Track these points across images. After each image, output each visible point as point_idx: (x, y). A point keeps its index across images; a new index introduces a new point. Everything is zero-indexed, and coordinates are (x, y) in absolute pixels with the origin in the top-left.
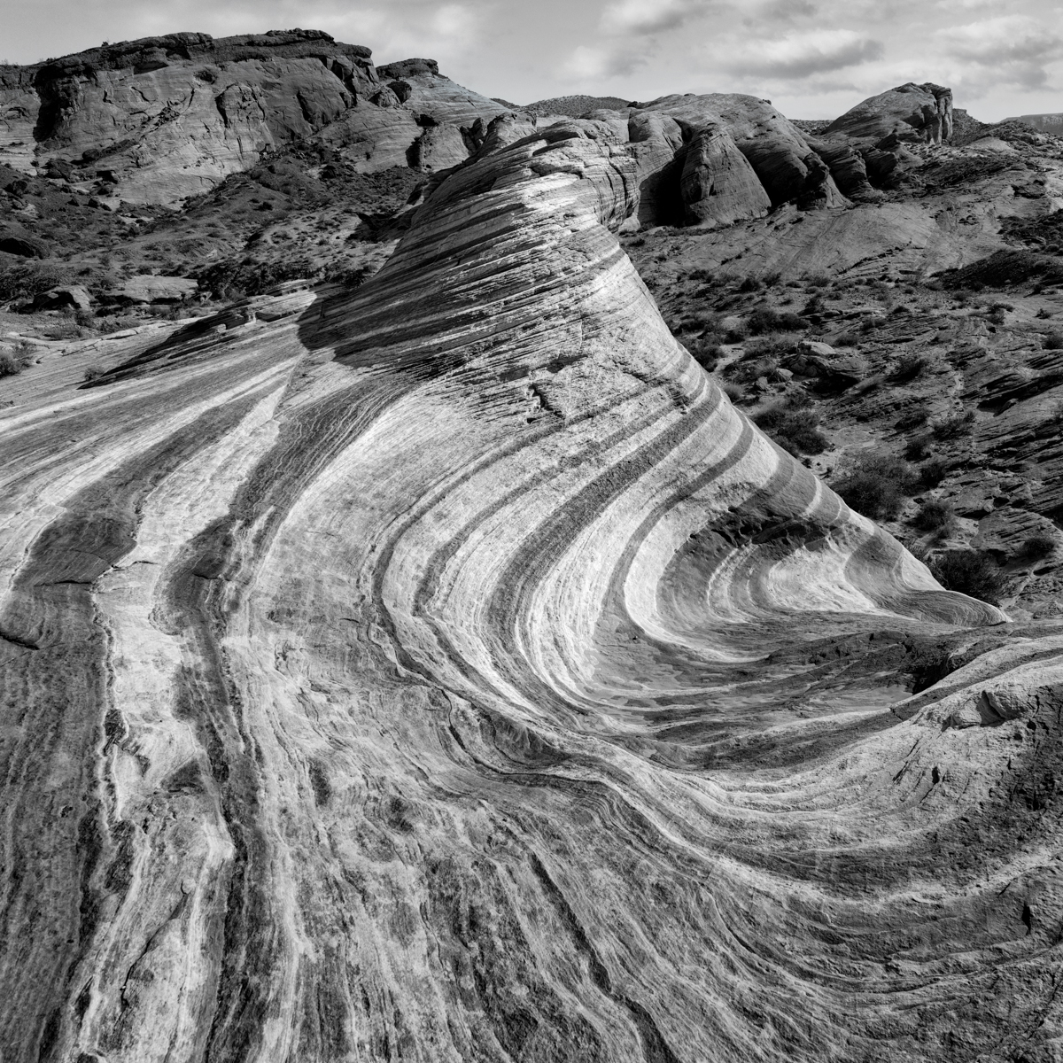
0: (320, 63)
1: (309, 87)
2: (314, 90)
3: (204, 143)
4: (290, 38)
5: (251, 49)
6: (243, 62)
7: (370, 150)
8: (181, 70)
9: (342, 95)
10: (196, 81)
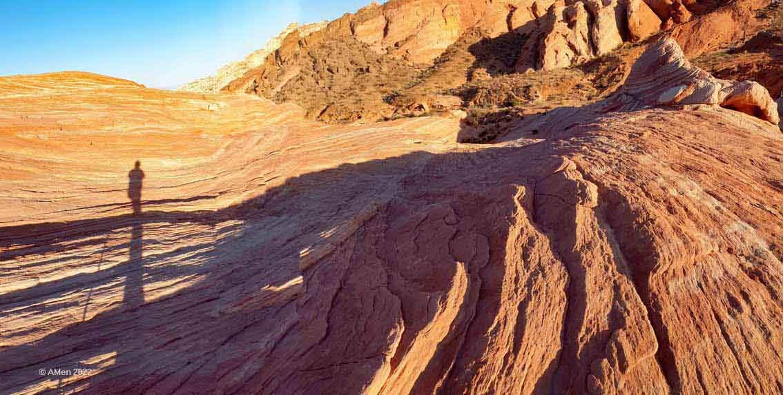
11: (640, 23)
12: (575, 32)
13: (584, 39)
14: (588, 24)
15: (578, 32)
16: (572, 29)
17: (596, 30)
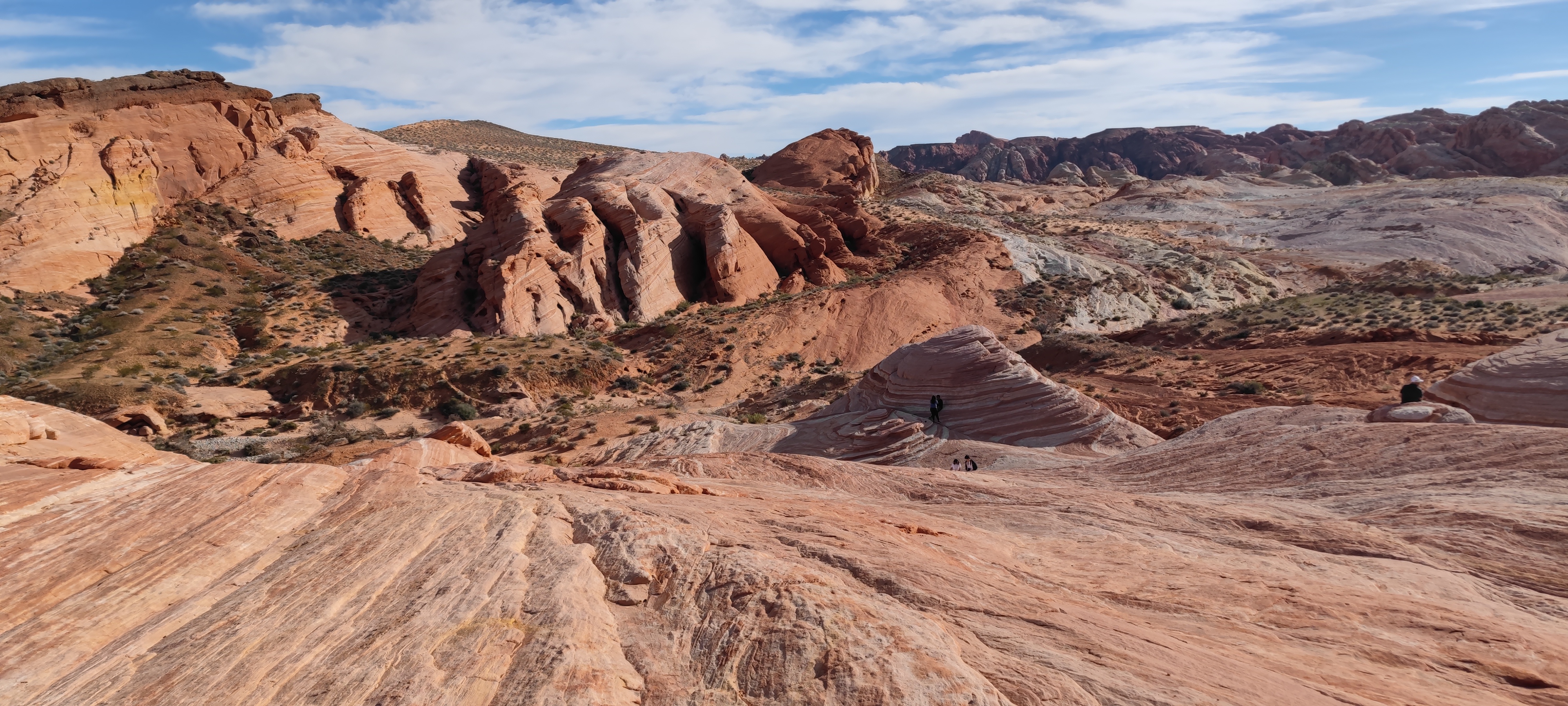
0: (215, 110)
1: (203, 136)
2: (209, 140)
3: (91, 209)
4: (177, 80)
5: (135, 95)
6: (125, 110)
7: (290, 211)
8: (55, 121)
9: (240, 145)
10: (72, 134)
11: (738, 270)
12: (579, 259)
13: (598, 278)
14: (607, 248)
15: (586, 260)
16: (571, 253)
17: (629, 264)
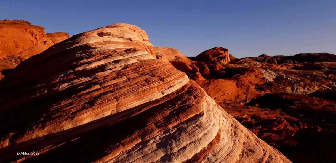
0: (25, 31)
2: (21, 39)
9: (32, 41)
